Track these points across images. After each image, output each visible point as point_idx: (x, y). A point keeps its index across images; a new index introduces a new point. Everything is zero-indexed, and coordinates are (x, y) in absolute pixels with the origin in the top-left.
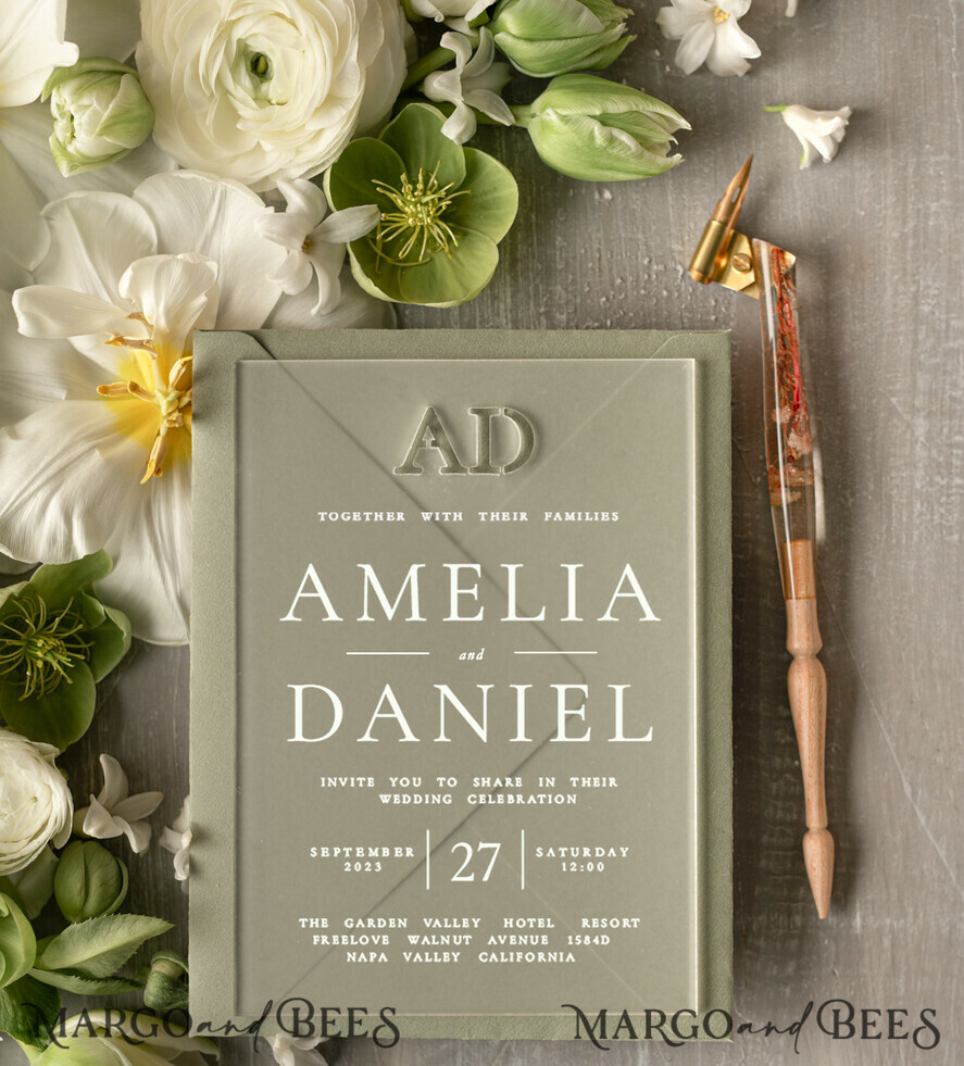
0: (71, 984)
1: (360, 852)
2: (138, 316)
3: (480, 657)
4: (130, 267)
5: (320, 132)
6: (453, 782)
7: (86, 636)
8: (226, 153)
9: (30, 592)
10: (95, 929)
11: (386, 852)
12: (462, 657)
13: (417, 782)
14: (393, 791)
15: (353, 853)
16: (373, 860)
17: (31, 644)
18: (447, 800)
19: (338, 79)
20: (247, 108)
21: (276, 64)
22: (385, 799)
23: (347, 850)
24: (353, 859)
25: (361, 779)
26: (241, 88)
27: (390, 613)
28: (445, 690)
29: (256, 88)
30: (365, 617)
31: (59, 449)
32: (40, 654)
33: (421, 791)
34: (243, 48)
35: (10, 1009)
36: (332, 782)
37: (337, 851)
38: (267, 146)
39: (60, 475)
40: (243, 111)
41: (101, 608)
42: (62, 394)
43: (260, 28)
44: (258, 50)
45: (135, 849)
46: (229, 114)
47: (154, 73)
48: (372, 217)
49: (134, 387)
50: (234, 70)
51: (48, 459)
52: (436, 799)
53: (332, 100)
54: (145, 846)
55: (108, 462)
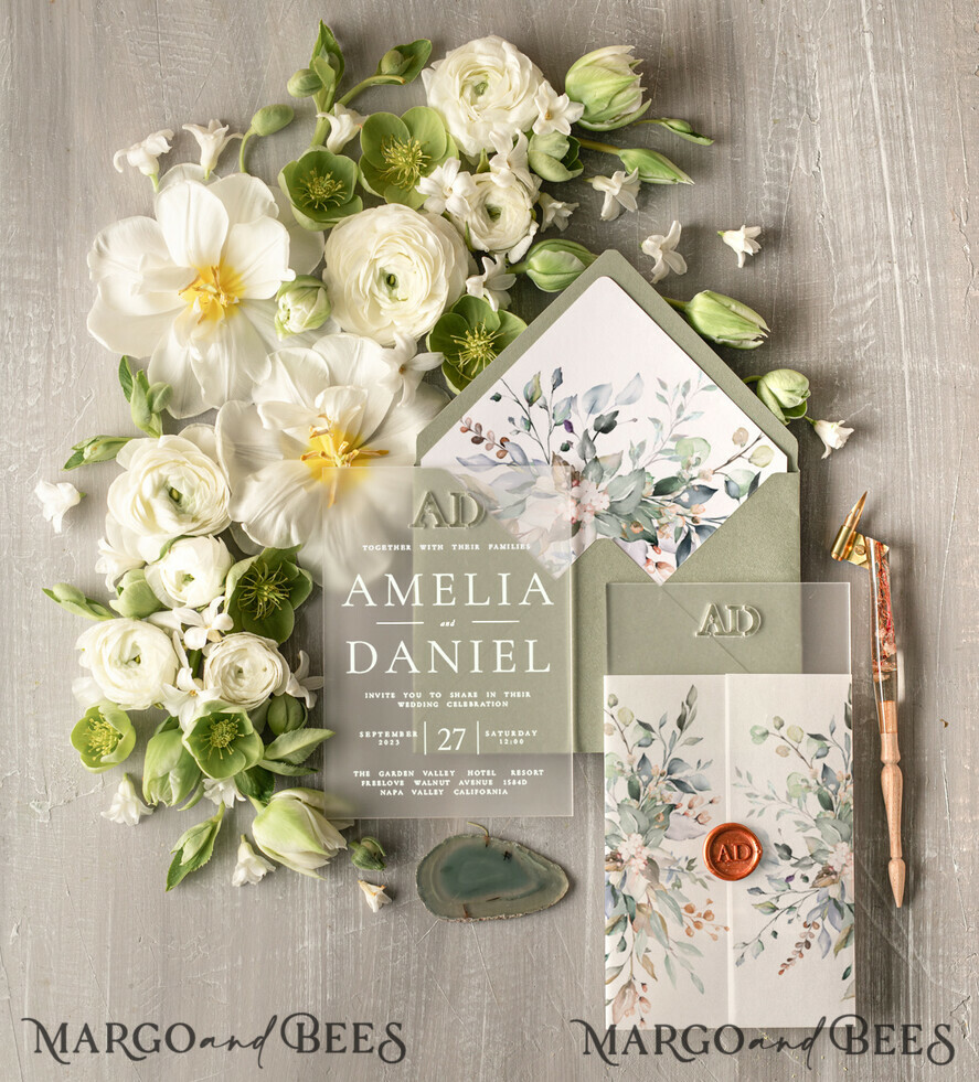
0: (278, 769)
1: (387, 734)
2: (323, 416)
3: (452, 625)
4: (322, 393)
5: (426, 314)
6: (439, 695)
7: (287, 585)
8: (375, 328)
9: (260, 561)
10: (294, 736)
11: (402, 734)
12: (442, 625)
13: (419, 695)
14: (406, 700)
15: (383, 735)
16: (395, 739)
17: (260, 589)
18: (436, 705)
19: (435, 285)
20: (385, 303)
21: (400, 280)
22: (401, 704)
23: (380, 733)
24: (383, 738)
25: (388, 694)
26: (382, 293)
27: (403, 601)
28: (434, 644)
29: (390, 292)
30: (389, 604)
31: (283, 487)
32: (265, 593)
33: (421, 700)
34: (383, 273)
35: (249, 783)
36: (372, 696)
37: (374, 734)
38: (397, 323)
39: (284, 501)
40: (383, 305)
41: (297, 569)
42: (281, 457)
43: (392, 261)
44: (390, 272)
45: (308, 706)
46: (376, 307)
47: (334, 287)
48: (440, 359)
49: (323, 454)
50: (378, 283)
51: (277, 492)
52: (429, 705)
53: (432, 296)
54: (313, 706)
55: (309, 494)
